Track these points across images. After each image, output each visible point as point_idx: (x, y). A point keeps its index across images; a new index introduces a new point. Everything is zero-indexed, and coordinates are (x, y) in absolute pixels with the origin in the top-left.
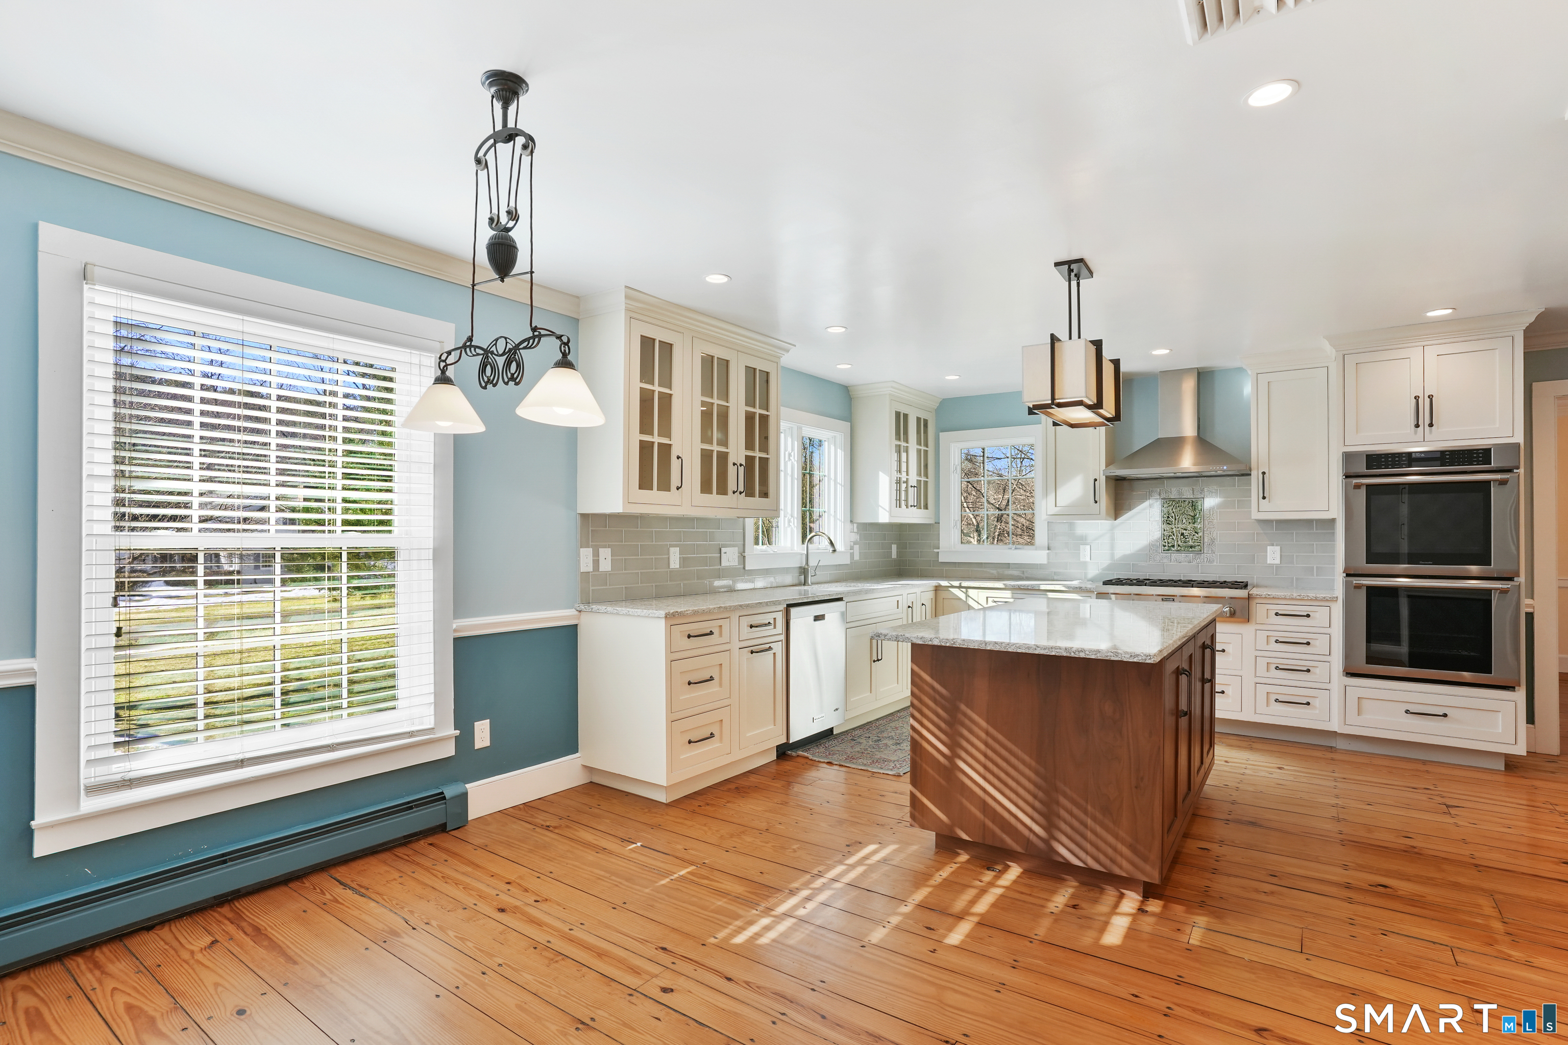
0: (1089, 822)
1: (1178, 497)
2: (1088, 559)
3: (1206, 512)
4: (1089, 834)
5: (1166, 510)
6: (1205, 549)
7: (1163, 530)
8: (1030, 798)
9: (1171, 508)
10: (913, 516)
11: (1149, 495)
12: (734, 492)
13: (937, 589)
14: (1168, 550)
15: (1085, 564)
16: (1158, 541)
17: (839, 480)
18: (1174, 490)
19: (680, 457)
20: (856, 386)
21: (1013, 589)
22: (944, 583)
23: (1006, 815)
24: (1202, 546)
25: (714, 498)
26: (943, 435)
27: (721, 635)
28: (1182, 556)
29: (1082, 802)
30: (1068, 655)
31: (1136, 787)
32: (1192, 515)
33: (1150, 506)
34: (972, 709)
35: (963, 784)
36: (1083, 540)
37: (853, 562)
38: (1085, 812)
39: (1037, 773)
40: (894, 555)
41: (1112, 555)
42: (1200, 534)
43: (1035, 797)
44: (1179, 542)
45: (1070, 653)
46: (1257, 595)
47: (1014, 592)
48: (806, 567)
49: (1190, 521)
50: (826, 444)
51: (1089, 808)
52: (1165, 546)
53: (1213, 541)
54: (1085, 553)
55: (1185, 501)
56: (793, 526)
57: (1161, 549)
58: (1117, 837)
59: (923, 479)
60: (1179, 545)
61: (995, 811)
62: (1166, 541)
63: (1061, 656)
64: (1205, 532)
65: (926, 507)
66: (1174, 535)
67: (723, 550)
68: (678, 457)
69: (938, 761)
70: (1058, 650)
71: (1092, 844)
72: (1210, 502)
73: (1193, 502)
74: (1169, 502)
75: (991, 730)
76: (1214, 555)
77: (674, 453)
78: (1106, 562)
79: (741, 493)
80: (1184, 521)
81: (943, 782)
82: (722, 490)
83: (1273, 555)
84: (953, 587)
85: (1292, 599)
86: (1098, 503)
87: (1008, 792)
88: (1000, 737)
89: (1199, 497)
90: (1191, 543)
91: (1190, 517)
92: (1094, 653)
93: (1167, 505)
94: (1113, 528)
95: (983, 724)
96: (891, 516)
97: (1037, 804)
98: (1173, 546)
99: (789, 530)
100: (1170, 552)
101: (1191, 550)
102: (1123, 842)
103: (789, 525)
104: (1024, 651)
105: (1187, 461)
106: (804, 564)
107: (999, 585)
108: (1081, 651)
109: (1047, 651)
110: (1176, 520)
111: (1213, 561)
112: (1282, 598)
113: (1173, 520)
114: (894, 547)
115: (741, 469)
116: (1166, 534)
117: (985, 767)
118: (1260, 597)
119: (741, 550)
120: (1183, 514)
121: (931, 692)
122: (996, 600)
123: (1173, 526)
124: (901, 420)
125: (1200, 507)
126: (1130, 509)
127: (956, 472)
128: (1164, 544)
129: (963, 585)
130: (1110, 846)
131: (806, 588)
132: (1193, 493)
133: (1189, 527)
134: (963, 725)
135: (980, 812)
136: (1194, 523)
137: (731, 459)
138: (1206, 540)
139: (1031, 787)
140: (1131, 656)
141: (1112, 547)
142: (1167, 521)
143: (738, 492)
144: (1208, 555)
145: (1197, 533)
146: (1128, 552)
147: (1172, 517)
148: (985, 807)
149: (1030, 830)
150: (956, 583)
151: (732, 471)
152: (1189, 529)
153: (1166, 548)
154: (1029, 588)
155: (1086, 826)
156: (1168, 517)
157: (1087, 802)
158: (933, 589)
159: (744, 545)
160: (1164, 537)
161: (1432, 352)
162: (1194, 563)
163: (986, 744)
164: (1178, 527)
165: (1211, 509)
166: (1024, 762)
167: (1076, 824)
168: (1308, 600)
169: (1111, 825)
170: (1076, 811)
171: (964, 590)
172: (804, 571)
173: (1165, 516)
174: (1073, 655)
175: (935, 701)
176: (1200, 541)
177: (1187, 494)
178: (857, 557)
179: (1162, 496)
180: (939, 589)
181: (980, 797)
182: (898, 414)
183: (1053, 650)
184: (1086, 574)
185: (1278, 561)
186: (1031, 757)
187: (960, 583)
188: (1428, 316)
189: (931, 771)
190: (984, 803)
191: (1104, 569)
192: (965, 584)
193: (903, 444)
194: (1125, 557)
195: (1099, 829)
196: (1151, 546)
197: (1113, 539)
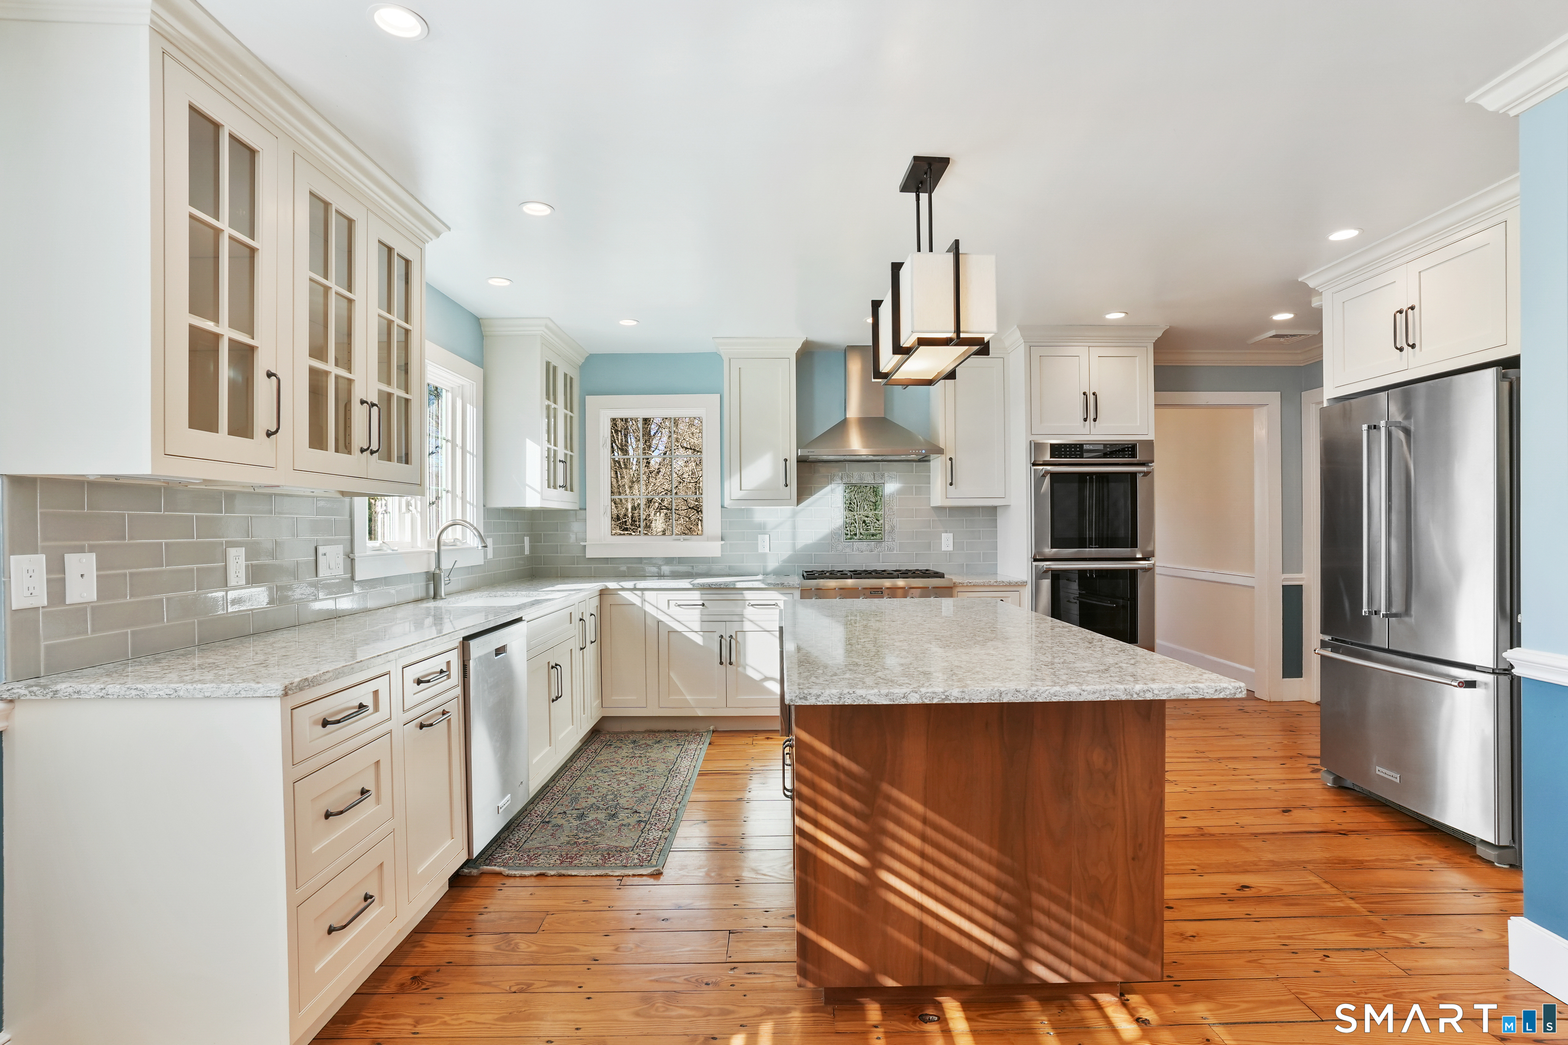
0: (1074, 920)
1: (860, 481)
2: (767, 550)
3: (887, 499)
4: (1073, 938)
5: (848, 496)
6: (886, 537)
7: (845, 517)
8: (990, 905)
9: (852, 494)
10: (558, 500)
11: (831, 480)
12: (362, 451)
13: (603, 593)
14: (851, 539)
15: (764, 556)
16: (840, 530)
17: (469, 447)
18: (855, 474)
19: (274, 375)
20: (486, 319)
21: (703, 588)
22: (612, 585)
23: (955, 936)
24: (883, 534)
25: (329, 458)
26: (589, 399)
27: (376, 709)
28: (864, 545)
29: (1064, 895)
30: (1129, 698)
31: (1133, 859)
32: (874, 501)
33: (832, 491)
34: (901, 789)
35: (888, 905)
36: (762, 528)
37: (487, 562)
38: (1068, 907)
39: (999, 866)
40: (527, 552)
41: (794, 544)
42: (881, 521)
43: (997, 900)
44: (861, 530)
45: (1132, 696)
46: (960, 583)
47: (703, 592)
48: (437, 571)
49: (872, 507)
50: (446, 397)
51: (1073, 900)
52: (847, 534)
53: (893, 528)
54: (763, 544)
55: (866, 486)
56: (414, 511)
57: (843, 537)
58: (1108, 931)
59: (569, 453)
60: (861, 534)
61: (937, 934)
62: (848, 529)
63: (1118, 701)
64: (886, 519)
65: (572, 490)
66: (856, 522)
67: (321, 550)
68: (270, 375)
69: (846, 877)
70: (1113, 693)
71: (1077, 949)
72: (891, 487)
73: (874, 487)
74: (853, 488)
75: (931, 815)
76: (894, 543)
77: (262, 364)
78: (786, 553)
79: (372, 453)
80: (866, 507)
81: (855, 908)
82: (343, 444)
83: (947, 542)
84: (623, 589)
85: (990, 586)
86: (789, 486)
87: (957, 902)
88: (945, 823)
89: (880, 482)
90: (872, 531)
91: (871, 504)
92: (1166, 691)
93: (849, 491)
94: (794, 514)
95: (919, 808)
96: (543, 499)
97: (1001, 911)
98: (855, 535)
99: (408, 517)
100: (852, 540)
101: (872, 538)
102: (1117, 938)
103: (408, 510)
104: (1062, 699)
105: (856, 443)
106: (433, 568)
107: (685, 583)
108: (1148, 690)
109: (1097, 695)
110: (857, 506)
111: (894, 549)
112: (981, 586)
113: (855, 506)
114: (527, 539)
115: (375, 410)
116: (848, 522)
117: (922, 872)
118: (962, 585)
119: (349, 550)
120: (865, 499)
121: (832, 770)
122: (679, 603)
123: (855, 513)
124: (550, 371)
125: (881, 493)
126: (811, 495)
127: (606, 446)
128: (847, 532)
129: (638, 587)
130: (1100, 945)
131: (439, 603)
132: (874, 478)
133: (870, 514)
134: (886, 814)
135: (914, 941)
136: (875, 510)
137: (358, 393)
138: (887, 528)
139: (992, 888)
140: (1216, 690)
141: (794, 537)
142: (850, 507)
143: (369, 451)
144: (889, 543)
145: (878, 520)
146: (810, 542)
147: (854, 503)
148: (922, 932)
149: (991, 950)
150: (629, 584)
151: (359, 414)
152: (870, 516)
153: (849, 536)
154: (722, 586)
155: (1068, 926)
156: (850, 503)
157: (1070, 894)
158: (598, 593)
159: (352, 541)
160: (846, 525)
161: (1096, 352)
162: (875, 552)
163: (924, 838)
164: (860, 514)
165: (892, 495)
166: (981, 855)
167: (1055, 926)
168: (1003, 585)
169: (1101, 917)
170: (1054, 908)
171: (639, 593)
172: (433, 578)
173: (847, 502)
174: (1135, 698)
175: (839, 784)
176: (881, 529)
177: (868, 478)
178: (490, 555)
179: (845, 481)
180: (605, 593)
181: (913, 919)
182: (548, 364)
183: (1107, 693)
184: (765, 567)
185: (951, 548)
186: (991, 844)
187: (635, 585)
188: (1108, 319)
189: (832, 894)
190: (922, 925)
191: (784, 561)
192: (641, 584)
193: (553, 406)
194: (807, 547)
195: (1086, 927)
196: (834, 534)
197: (794, 527)
